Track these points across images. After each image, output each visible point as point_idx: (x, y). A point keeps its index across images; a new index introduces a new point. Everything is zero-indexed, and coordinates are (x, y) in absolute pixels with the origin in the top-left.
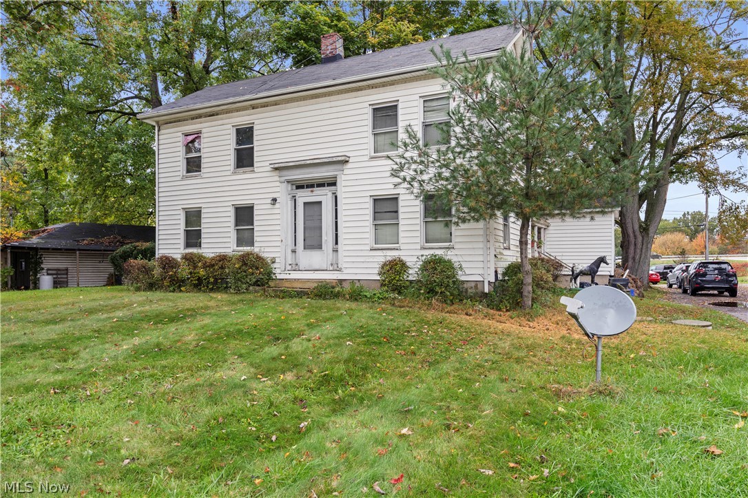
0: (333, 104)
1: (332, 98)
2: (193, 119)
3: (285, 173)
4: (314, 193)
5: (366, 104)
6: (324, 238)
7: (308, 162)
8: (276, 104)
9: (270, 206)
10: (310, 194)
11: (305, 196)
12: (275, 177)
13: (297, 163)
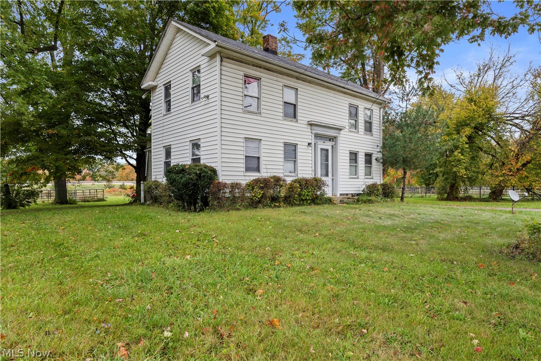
0: (336, 96)
1: (336, 92)
2: (254, 66)
3: (314, 128)
4: (325, 144)
5: (348, 103)
6: (329, 171)
7: (331, 126)
8: (310, 82)
9: (306, 147)
10: (323, 144)
11: (322, 145)
12: (308, 129)
13: (326, 125)
